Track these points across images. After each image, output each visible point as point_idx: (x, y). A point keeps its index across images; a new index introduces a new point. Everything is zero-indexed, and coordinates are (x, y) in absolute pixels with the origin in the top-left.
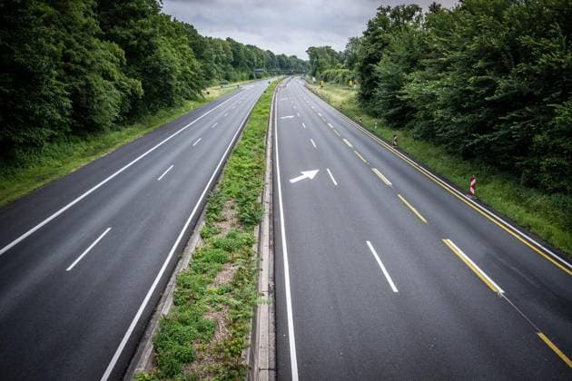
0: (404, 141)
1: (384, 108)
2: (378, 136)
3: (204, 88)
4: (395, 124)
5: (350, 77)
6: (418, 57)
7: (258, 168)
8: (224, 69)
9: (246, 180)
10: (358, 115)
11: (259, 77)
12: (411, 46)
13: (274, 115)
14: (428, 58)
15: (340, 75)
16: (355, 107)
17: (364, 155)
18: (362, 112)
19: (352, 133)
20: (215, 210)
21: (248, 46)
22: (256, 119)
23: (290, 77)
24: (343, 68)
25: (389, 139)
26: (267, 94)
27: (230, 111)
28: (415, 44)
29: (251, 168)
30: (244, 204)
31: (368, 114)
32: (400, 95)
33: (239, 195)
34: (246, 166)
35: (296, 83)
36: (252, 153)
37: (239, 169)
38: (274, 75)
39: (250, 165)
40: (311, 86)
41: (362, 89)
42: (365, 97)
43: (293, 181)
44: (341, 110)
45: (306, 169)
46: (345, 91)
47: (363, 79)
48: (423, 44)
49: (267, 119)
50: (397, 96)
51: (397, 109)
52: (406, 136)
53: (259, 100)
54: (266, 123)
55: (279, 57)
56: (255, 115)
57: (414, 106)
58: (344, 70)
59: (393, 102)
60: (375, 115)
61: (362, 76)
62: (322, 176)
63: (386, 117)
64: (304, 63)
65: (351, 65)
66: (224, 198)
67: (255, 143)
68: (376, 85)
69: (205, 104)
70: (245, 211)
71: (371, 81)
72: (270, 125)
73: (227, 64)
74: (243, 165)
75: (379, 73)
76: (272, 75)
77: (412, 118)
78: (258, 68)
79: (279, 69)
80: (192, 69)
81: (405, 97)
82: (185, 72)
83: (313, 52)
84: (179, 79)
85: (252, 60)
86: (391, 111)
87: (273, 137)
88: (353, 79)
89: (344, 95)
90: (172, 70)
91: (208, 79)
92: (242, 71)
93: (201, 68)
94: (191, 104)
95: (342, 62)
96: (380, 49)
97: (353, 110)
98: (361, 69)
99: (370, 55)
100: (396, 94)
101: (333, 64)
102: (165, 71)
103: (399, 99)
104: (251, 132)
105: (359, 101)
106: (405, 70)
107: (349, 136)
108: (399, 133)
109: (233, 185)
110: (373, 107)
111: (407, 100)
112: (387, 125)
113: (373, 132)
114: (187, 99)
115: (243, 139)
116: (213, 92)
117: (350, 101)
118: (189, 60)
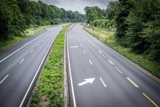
0: (144, 61)
1: (131, 42)
2: (128, 58)
3: (25, 30)
4: (137, 51)
5: (110, 24)
6: (150, 14)
7: (60, 77)
8: (37, 19)
9: (53, 83)
10: (115, 46)
11: (56, 24)
12: (147, 7)
13: (66, 45)
14: (157, 14)
15: (104, 23)
16: (114, 41)
17: (121, 70)
18: (118, 44)
19: (113, 57)
20: (36, 101)
21: (51, 6)
22: (57, 47)
23: (75, 23)
24: (105, 19)
25: (135, 60)
26: (62, 33)
27: (41, 43)
28: (149, 6)
29: (56, 76)
30: (52, 98)
31: (121, 45)
32: (141, 35)
33: (50, 93)
34: (53, 75)
35: (78, 27)
36: (55, 68)
37: (49, 77)
38: (65, 22)
39: (55, 75)
40: (87, 29)
41: (117, 30)
42: (120, 36)
43: (80, 84)
44: (105, 43)
45: (88, 77)
46: (107, 32)
47: (118, 25)
48: (153, 6)
49: (63, 48)
50: (140, 36)
51: (139, 43)
52: (144, 58)
53: (58, 37)
54: (62, 50)
55: (68, 12)
56: (56, 46)
57: (150, 41)
58: (106, 20)
59: (136, 39)
60: (126, 46)
61: (118, 24)
62: (97, 82)
63: (132, 47)
64: (82, 16)
65: (110, 17)
66: (40, 94)
67: (57, 62)
68: (126, 29)
69: (26, 39)
70: (54, 103)
71: (123, 27)
72: (65, 51)
73: (38, 16)
74: (51, 75)
75: (128, 22)
76: (64, 22)
77: (148, 48)
78: (55, 18)
79: (68, 19)
80: (19, 18)
81: (144, 36)
82: (15, 20)
83: (88, 10)
84: (12, 24)
85: (53, 14)
86: (136, 44)
87: (67, 58)
88: (111, 25)
89: (106, 34)
90: (8, 19)
91: (27, 24)
92: (47, 20)
93: (24, 18)
94: (18, 38)
95: (105, 15)
96: (128, 8)
97: (113, 43)
98: (117, 20)
99: (122, 12)
100: (138, 34)
101: (100, 17)
102: (4, 19)
103: (140, 37)
104: (54, 56)
105: (116, 37)
106: (143, 21)
107: (111, 58)
108: (140, 57)
109: (45, 87)
110: (124, 41)
111: (145, 38)
112: (133, 52)
113: (125, 56)
114: (15, 36)
115: (50, 59)
116: (30, 32)
117: (111, 38)
118: (17, 13)
